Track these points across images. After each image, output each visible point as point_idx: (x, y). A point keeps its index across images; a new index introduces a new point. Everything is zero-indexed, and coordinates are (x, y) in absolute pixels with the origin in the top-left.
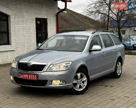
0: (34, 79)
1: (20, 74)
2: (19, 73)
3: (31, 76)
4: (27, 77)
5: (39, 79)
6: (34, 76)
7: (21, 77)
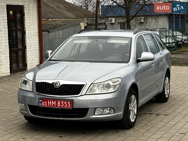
0: (67, 107)
1: (41, 101)
2: (40, 99)
3: (61, 103)
4: (54, 105)
5: (74, 107)
6: (67, 103)
7: (44, 104)
